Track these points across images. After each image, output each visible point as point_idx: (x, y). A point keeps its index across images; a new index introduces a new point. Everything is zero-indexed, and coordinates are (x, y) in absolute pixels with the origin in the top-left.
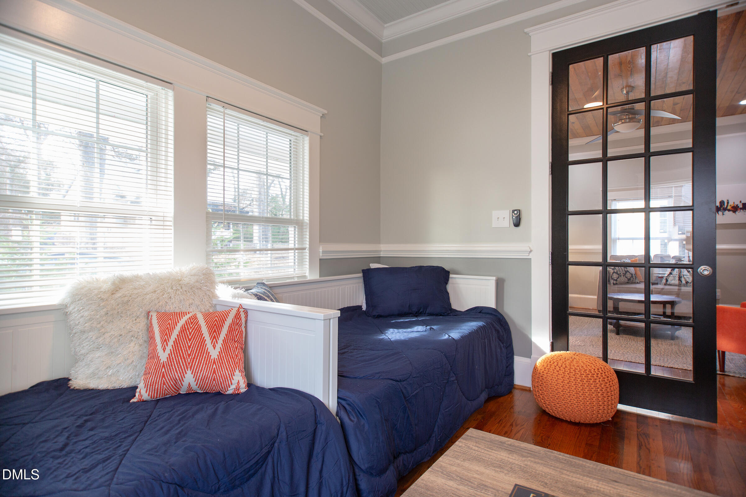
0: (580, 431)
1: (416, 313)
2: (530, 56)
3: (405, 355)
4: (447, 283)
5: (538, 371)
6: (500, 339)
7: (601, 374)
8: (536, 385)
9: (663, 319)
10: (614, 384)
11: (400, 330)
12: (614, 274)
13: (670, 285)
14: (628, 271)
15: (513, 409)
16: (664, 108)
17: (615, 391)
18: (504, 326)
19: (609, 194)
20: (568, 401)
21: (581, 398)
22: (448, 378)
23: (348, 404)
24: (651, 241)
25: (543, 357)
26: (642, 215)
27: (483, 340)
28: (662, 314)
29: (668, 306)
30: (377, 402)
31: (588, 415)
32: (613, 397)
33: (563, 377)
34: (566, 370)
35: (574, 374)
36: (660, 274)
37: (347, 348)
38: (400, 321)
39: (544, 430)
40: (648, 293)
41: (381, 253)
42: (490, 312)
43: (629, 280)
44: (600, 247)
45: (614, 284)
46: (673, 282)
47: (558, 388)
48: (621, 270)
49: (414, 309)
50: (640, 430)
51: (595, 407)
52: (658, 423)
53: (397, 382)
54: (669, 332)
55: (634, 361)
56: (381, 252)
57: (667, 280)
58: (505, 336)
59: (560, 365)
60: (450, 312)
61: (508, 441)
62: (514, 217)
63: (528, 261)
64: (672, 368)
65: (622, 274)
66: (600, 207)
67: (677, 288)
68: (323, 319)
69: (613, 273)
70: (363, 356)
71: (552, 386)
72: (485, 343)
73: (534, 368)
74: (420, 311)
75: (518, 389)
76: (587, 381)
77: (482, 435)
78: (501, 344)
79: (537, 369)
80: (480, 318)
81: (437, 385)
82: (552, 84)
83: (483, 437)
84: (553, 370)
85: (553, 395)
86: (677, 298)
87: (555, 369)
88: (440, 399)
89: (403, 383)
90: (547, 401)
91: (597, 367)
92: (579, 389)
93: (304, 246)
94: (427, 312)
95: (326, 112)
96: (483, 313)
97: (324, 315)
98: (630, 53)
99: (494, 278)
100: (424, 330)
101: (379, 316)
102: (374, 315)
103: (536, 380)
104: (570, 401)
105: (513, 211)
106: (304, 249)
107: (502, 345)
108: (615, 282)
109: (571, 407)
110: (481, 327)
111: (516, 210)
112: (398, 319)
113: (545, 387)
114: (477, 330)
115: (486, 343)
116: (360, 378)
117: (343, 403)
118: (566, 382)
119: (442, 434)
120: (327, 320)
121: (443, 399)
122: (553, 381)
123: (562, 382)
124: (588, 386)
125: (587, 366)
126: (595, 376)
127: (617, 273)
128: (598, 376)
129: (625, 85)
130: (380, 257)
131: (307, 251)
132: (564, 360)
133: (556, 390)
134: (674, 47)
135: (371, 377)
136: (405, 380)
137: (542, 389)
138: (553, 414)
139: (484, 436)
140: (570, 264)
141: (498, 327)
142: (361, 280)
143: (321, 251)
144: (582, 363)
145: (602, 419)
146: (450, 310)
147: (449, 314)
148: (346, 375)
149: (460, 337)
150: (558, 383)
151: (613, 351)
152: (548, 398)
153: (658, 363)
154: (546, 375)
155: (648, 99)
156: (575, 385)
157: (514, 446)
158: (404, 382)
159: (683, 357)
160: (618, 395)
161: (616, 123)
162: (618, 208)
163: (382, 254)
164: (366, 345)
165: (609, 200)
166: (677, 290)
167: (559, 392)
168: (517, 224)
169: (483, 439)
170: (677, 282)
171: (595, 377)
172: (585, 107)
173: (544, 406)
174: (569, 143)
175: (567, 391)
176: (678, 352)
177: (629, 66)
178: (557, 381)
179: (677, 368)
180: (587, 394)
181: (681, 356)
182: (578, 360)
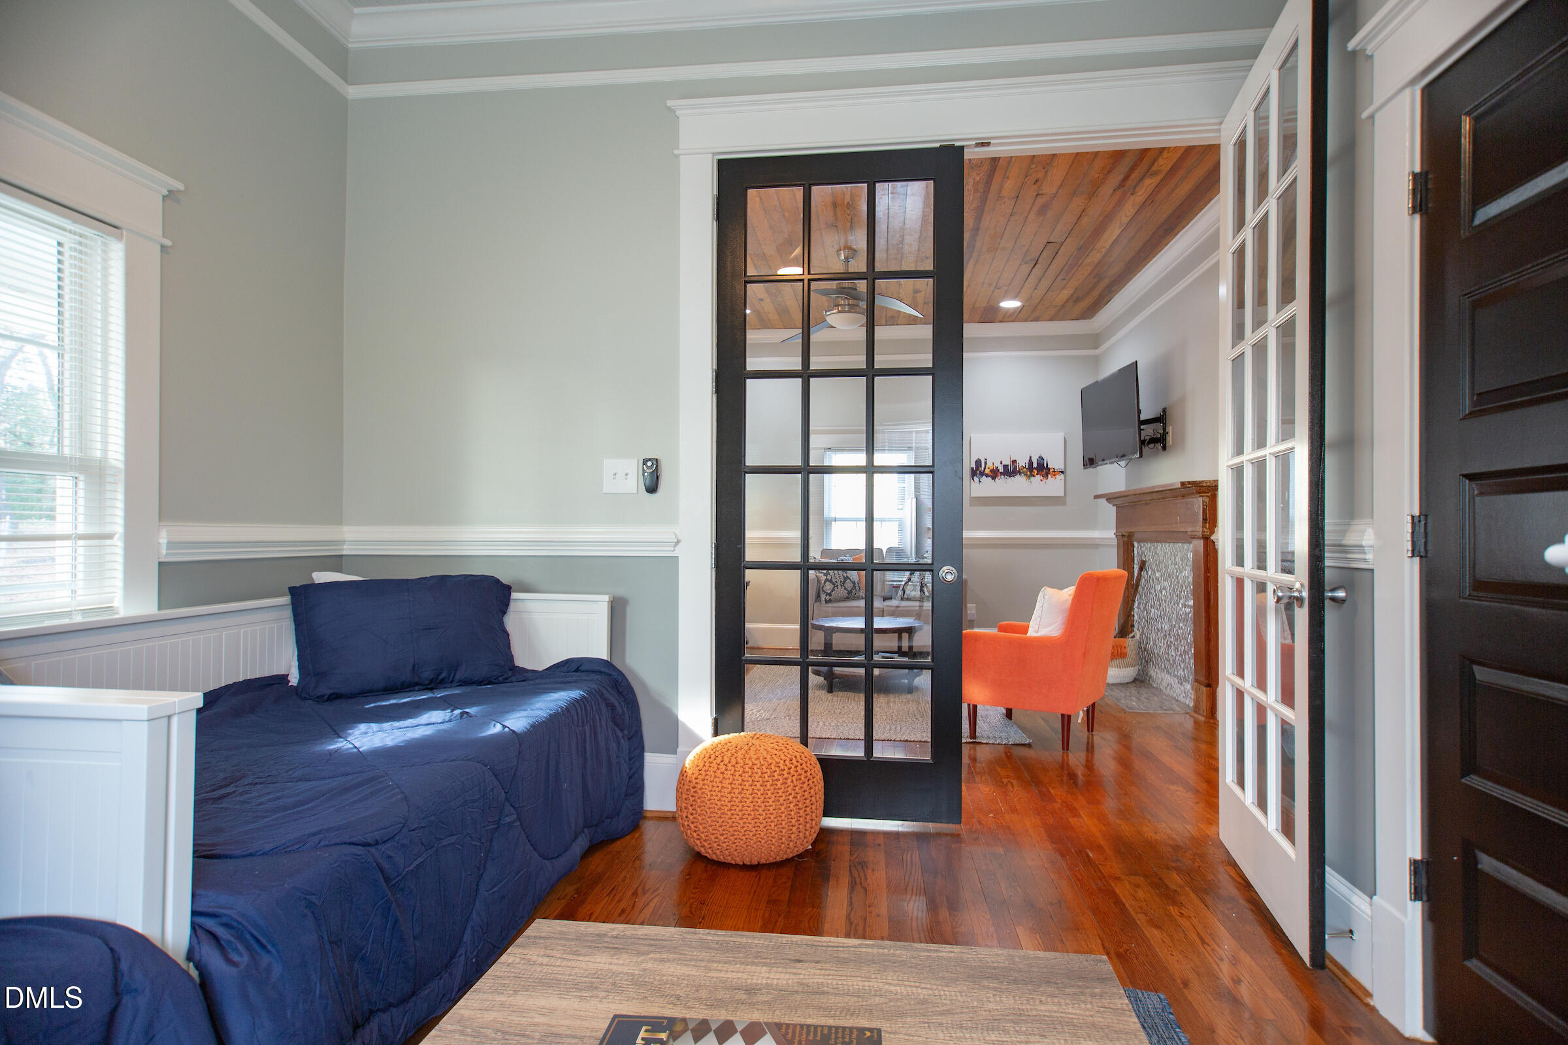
0: (759, 880)
1: (431, 681)
2: (677, 156)
3: (392, 781)
4: (504, 613)
5: (688, 778)
6: (617, 722)
7: (796, 767)
8: (684, 805)
9: (898, 659)
10: (816, 782)
11: (386, 725)
12: (827, 583)
13: (909, 599)
14: (848, 578)
15: (640, 860)
16: (901, 295)
17: (818, 796)
18: (624, 694)
19: (812, 437)
20: (739, 826)
21: (761, 818)
22: (500, 819)
23: (226, 925)
24: (875, 524)
25: (698, 750)
26: (863, 477)
27: (580, 728)
28: (896, 650)
29: (905, 636)
30: (310, 905)
31: (773, 847)
32: (814, 807)
33: (731, 784)
34: (737, 769)
35: (750, 773)
36: (894, 581)
37: (232, 783)
38: (387, 703)
39: (697, 890)
40: (869, 616)
41: (345, 547)
42: (597, 668)
43: (849, 593)
44: (796, 534)
45: (826, 601)
46: (913, 594)
47: (722, 805)
48: (837, 575)
49: (427, 674)
50: (855, 856)
51: (784, 831)
52: (881, 840)
53: (368, 848)
54: (906, 681)
55: (852, 737)
56: (344, 545)
57: (904, 591)
58: (627, 715)
59: (726, 760)
60: (510, 673)
61: (612, 929)
62: (646, 474)
63: (672, 562)
64: (907, 741)
65: (839, 583)
66: (797, 461)
67: (917, 604)
68: (146, 718)
69: (825, 582)
70: (278, 798)
71: (711, 804)
72: (585, 734)
73: (681, 771)
74: (440, 678)
75: (652, 818)
76: (771, 785)
77: (559, 929)
78: (619, 732)
79: (685, 774)
80: (575, 682)
81: (471, 837)
82: (718, 218)
83: (561, 933)
84: (715, 772)
85: (713, 821)
86: (916, 621)
87: (718, 768)
88: (479, 869)
89: (383, 848)
90: (703, 833)
91: (788, 756)
92: (759, 801)
93: (108, 529)
94: (457, 677)
95: (179, 186)
96: (583, 671)
97: (149, 708)
98: (849, 189)
99: (606, 598)
100: (447, 718)
101: (335, 697)
102: (319, 694)
103: (684, 796)
104: (743, 827)
105: (645, 461)
106: (109, 536)
107: (620, 734)
108: (828, 598)
109: (744, 838)
110: (577, 701)
111: (650, 460)
112: (384, 700)
113: (699, 807)
114: (567, 709)
115: (588, 734)
116: (265, 854)
117: (209, 923)
118: (736, 791)
119: (481, 945)
120: (162, 720)
121: (485, 868)
122: (714, 793)
123: (730, 793)
124: (773, 794)
125: (774, 756)
126: (785, 773)
127: (831, 581)
128: (789, 773)
129: (842, 245)
130: (341, 556)
131: (118, 543)
132: (734, 750)
133: (719, 809)
134: (913, 194)
135: (296, 847)
136: (387, 840)
137: (694, 812)
138: (714, 857)
139: (564, 929)
140: (749, 566)
141: (613, 699)
142: (288, 613)
143: (163, 541)
144: (765, 752)
145: (796, 849)
146: (511, 670)
147: (506, 679)
148: (222, 853)
149: (528, 727)
150: (722, 796)
151: (821, 723)
152: (705, 828)
153: (886, 736)
154: (701, 783)
155: (872, 275)
156: (752, 794)
157: (624, 937)
158: (388, 845)
159: (923, 721)
160: (821, 802)
161: (829, 311)
162: (834, 465)
163: (347, 550)
164: (290, 770)
165: (814, 449)
166: (917, 608)
167: (724, 814)
168: (652, 489)
169: (560, 936)
170: (917, 593)
171: (786, 775)
172: (780, 272)
173: (697, 845)
174: (748, 336)
175: (738, 809)
176: (916, 713)
177: (849, 212)
178: (720, 791)
179: (914, 741)
180: (771, 809)
181: (921, 719)
182: (758, 747)
